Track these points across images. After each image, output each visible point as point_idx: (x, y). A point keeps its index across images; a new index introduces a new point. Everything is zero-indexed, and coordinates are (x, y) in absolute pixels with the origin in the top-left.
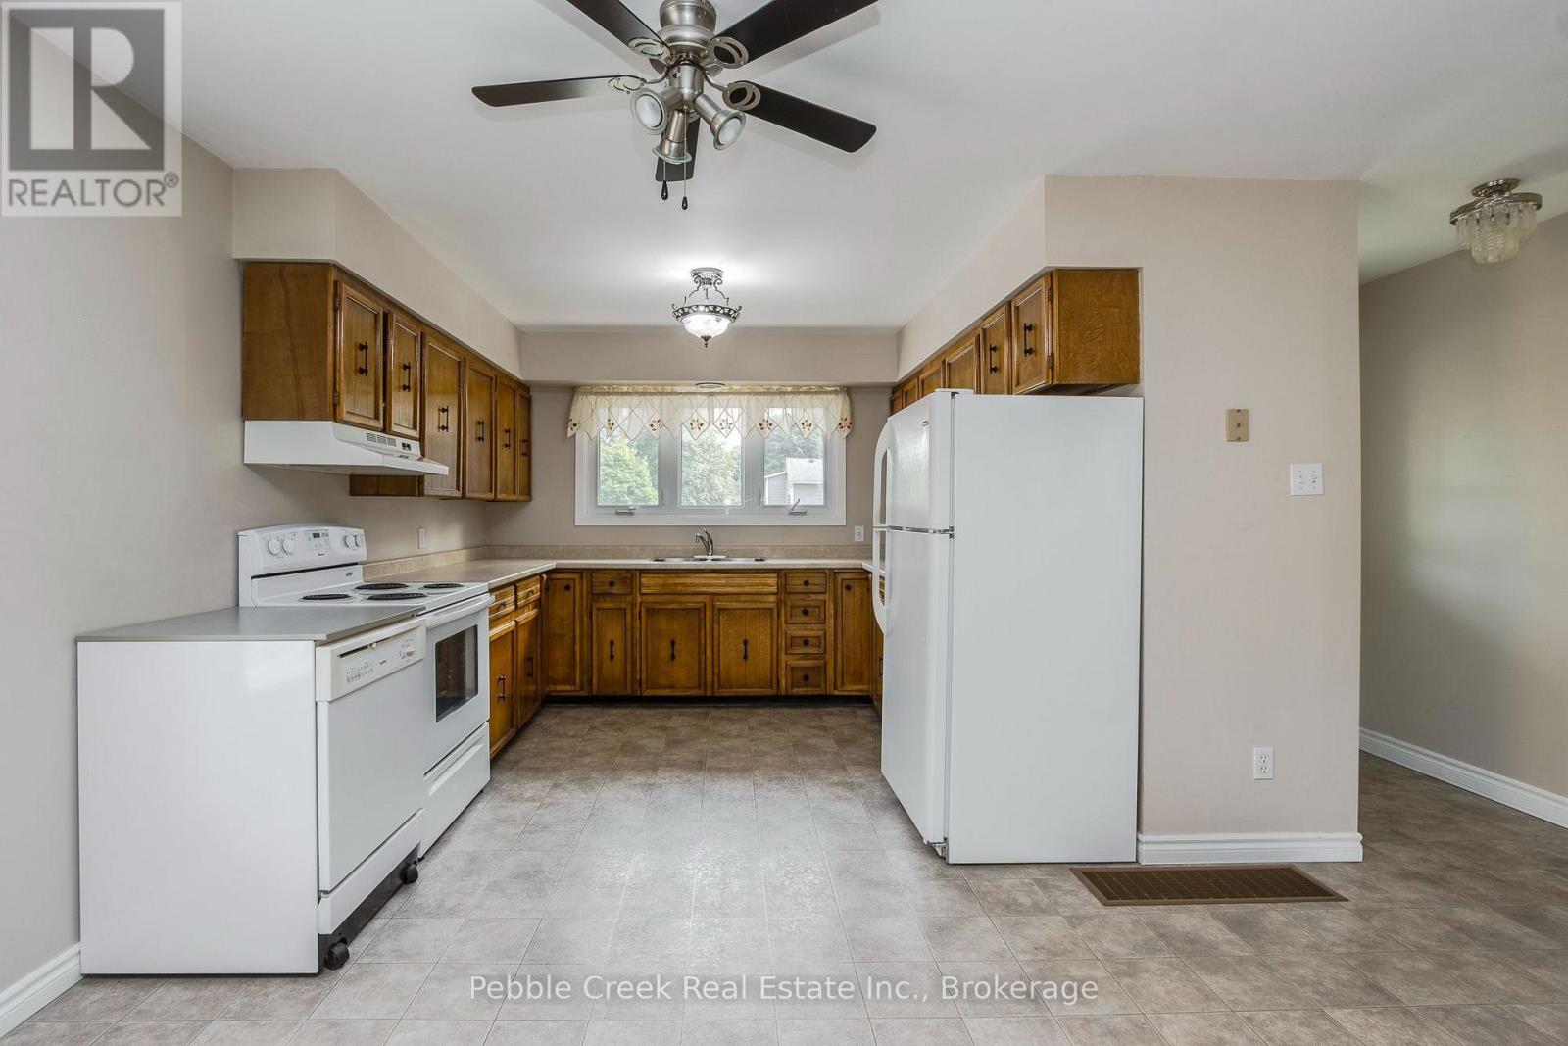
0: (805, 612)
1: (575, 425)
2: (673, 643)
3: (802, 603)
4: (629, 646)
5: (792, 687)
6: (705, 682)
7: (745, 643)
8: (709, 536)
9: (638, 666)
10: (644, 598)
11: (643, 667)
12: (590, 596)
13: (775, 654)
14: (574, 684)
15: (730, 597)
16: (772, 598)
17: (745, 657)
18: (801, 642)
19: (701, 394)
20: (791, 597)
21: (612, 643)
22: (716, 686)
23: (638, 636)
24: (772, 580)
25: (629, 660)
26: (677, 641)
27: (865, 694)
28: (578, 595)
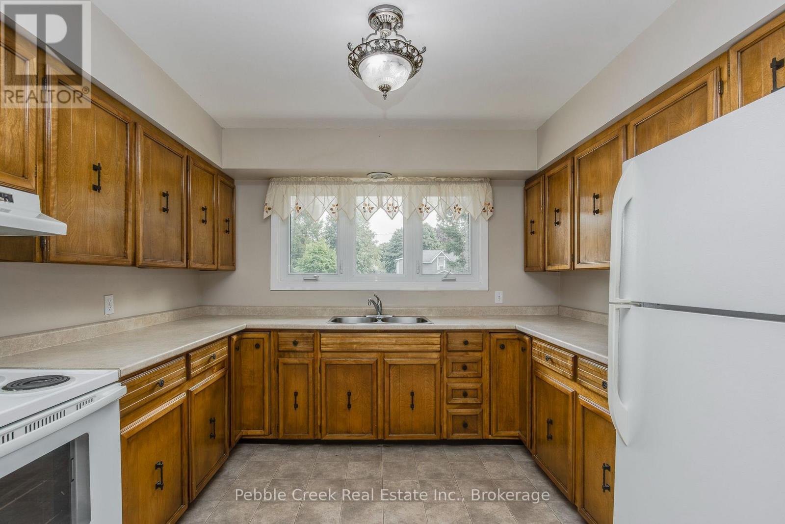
0: (465, 368)
1: (270, 209)
2: (349, 394)
3: (462, 359)
4: (311, 397)
5: (453, 432)
6: (377, 427)
7: (412, 394)
8: (378, 299)
9: (319, 413)
10: (324, 354)
11: (324, 415)
12: (277, 353)
13: (438, 405)
14: (264, 429)
15: (399, 354)
16: (436, 355)
17: (412, 406)
18: (461, 393)
19: (372, 183)
20: (451, 354)
21: (296, 394)
22: (387, 431)
23: (319, 388)
24: (436, 339)
25: (311, 408)
26: (353, 392)
27: (517, 439)
28: (267, 351)
